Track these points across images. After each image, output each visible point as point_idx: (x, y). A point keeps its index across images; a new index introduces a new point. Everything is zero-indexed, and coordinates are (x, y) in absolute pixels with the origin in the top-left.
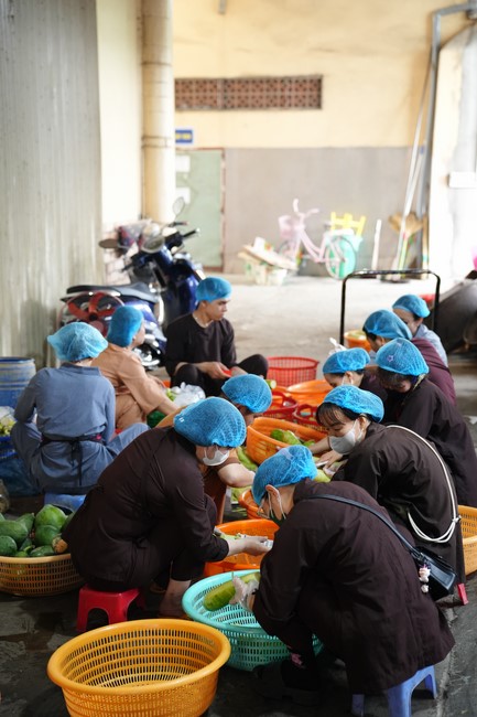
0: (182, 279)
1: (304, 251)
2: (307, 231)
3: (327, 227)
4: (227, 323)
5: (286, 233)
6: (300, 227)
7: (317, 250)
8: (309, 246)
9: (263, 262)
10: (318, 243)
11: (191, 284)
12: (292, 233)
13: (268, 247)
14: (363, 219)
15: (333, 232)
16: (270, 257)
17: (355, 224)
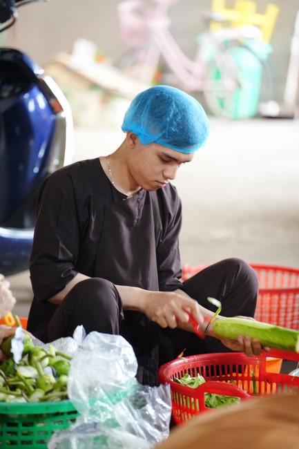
0: (12, 94)
1: (163, 69)
2: (173, 32)
3: (208, 22)
4: (173, 191)
5: (134, 33)
6: (159, 23)
7: (190, 64)
8: (175, 58)
9: (94, 86)
10: (191, 52)
11: (31, 107)
12: (144, 34)
13: (100, 58)
14: (273, 11)
15: (219, 33)
16: (106, 75)
17: (260, 19)
